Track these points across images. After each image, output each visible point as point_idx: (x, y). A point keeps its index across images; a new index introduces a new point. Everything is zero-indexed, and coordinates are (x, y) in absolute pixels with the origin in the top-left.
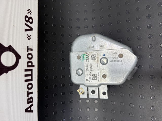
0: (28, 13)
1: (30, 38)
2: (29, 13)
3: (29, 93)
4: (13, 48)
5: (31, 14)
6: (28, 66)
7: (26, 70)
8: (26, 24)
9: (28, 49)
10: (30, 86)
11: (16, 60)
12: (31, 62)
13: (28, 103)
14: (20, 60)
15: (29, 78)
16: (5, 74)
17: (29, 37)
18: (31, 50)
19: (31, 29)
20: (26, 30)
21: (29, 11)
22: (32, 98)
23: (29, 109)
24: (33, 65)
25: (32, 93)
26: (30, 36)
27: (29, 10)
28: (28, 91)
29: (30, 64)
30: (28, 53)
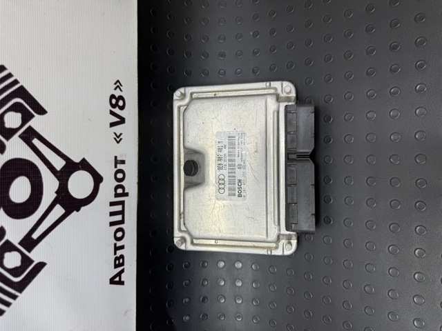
0: (115, 89)
1: (121, 139)
2: (118, 89)
3: (117, 248)
4: (88, 163)
5: (121, 90)
6: (117, 195)
7: (112, 204)
8: (112, 113)
9: (117, 162)
10: (119, 234)
11: (95, 185)
12: (122, 187)
13: (116, 266)
14: (101, 184)
15: (119, 218)
16: (75, 212)
17: (118, 138)
18: (123, 162)
19: (122, 121)
20: (112, 125)
21: (118, 85)
22: (122, 257)
23: (117, 279)
24: (126, 192)
25: (122, 247)
26: (121, 134)
27: (118, 81)
28: (115, 244)
29: (120, 191)
30: (116, 169)
